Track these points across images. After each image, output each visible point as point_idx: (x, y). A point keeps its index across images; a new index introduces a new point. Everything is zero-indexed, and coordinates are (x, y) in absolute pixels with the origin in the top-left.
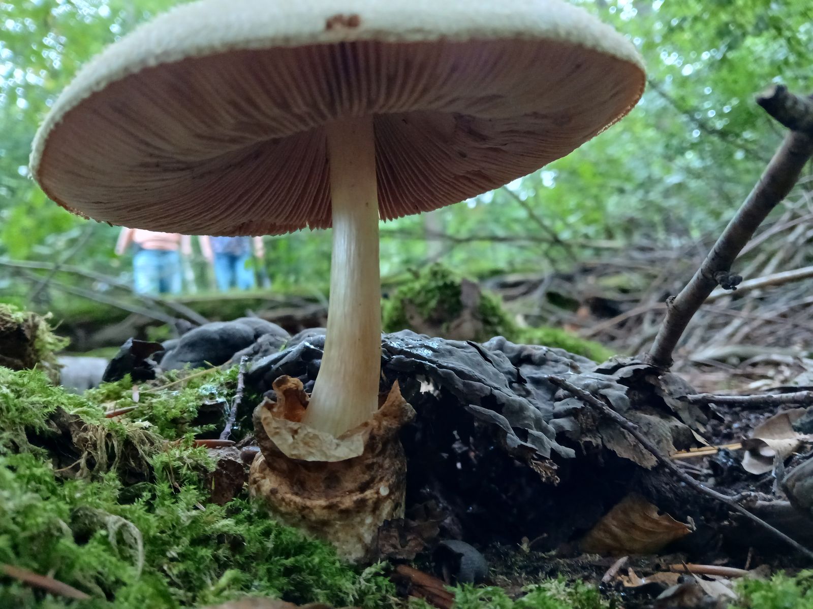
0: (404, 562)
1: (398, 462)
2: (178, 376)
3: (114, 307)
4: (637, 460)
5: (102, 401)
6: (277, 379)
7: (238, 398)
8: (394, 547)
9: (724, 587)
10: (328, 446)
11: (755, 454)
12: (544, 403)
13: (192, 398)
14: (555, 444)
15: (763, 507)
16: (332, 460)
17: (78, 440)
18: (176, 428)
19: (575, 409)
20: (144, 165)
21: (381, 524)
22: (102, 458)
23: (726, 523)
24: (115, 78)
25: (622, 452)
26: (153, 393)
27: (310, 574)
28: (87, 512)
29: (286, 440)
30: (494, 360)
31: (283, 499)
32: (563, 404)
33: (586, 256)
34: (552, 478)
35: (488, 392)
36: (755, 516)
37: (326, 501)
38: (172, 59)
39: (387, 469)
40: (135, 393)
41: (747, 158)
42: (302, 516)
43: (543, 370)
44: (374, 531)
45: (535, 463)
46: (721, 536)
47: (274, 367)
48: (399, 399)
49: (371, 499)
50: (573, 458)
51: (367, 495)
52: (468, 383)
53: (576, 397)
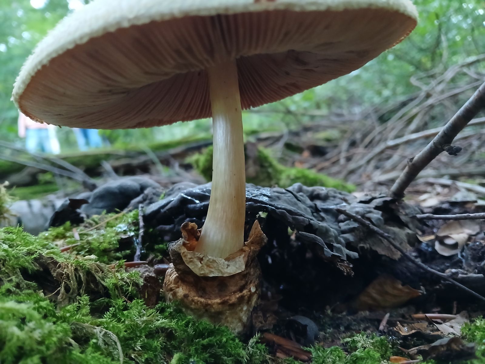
0: (267, 331)
1: (258, 270)
2: (100, 219)
3: (14, 163)
4: (390, 255)
5: (53, 240)
6: (182, 224)
7: (141, 231)
8: (261, 323)
9: (448, 327)
10: (222, 266)
11: (442, 243)
12: (333, 224)
13: (113, 235)
14: (347, 251)
15: (463, 278)
16: (225, 275)
17: (57, 275)
18: (107, 255)
19: (354, 228)
20: (101, 91)
21: (251, 310)
22: (74, 285)
23: (438, 287)
24: (95, 35)
25: (381, 251)
26: (87, 233)
27: (219, 348)
28: (78, 326)
29: (197, 265)
30: (302, 199)
31: (193, 301)
32: (346, 225)
33: (306, 121)
34: (350, 273)
35: (308, 223)
36: (460, 284)
37: (220, 300)
38: (140, 22)
39: (253, 275)
40: (76, 233)
41: (394, 60)
42: (206, 309)
43: (327, 203)
44: (248, 314)
45: (339, 264)
46: (435, 295)
47: (162, 211)
48: (260, 232)
49: (246, 295)
50: (357, 258)
51: (244, 294)
52: (295, 218)
53: (352, 220)
